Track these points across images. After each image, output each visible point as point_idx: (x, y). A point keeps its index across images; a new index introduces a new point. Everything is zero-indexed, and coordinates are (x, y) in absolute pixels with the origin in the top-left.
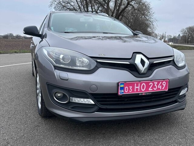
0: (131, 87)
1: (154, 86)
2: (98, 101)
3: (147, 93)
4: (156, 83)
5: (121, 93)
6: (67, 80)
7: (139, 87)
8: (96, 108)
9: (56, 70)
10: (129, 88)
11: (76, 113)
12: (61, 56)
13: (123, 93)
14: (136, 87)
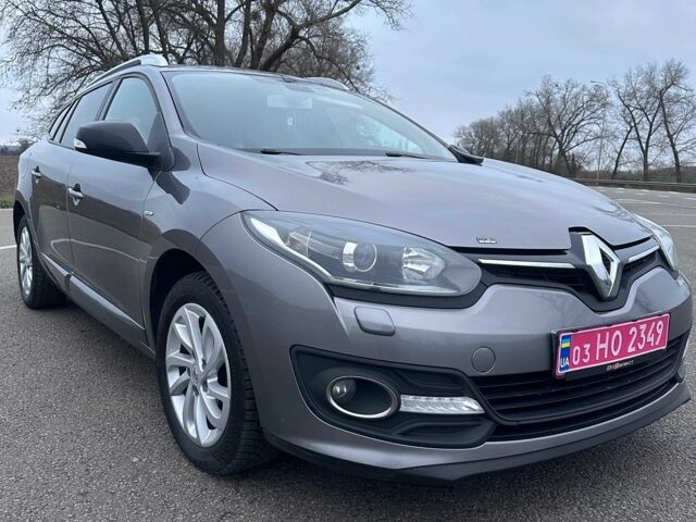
0: (587, 346)
1: (639, 339)
2: (494, 402)
3: (625, 361)
4: (643, 327)
5: (563, 367)
6: (391, 334)
7: (605, 346)
8: (488, 426)
9: (335, 299)
10: (583, 349)
11: (419, 452)
12: (350, 248)
13: (567, 367)
14: (600, 346)
